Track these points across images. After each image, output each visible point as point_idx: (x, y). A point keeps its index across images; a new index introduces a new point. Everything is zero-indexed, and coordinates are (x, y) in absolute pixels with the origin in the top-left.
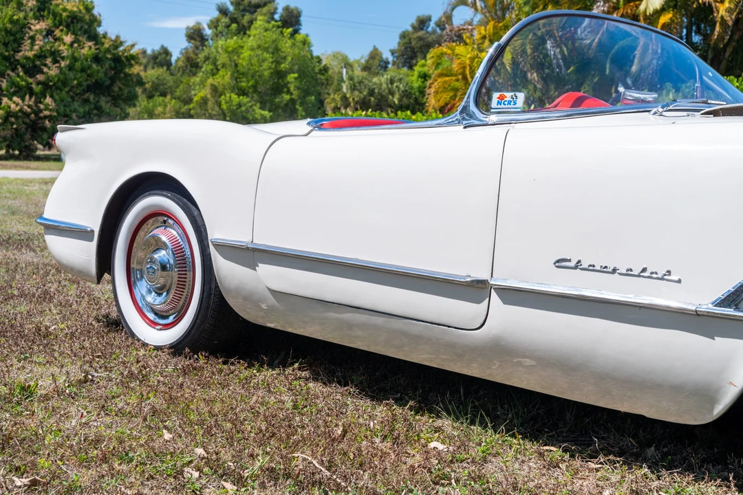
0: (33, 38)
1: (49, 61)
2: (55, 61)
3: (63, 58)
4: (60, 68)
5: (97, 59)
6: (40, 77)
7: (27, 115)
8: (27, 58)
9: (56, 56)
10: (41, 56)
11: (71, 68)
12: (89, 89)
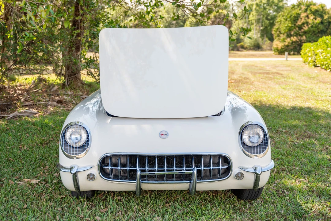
0: (301, 19)
1: (305, 25)
2: (307, 25)
3: (310, 24)
4: (308, 27)
5: (322, 23)
6: (302, 30)
7: (298, 42)
8: (299, 25)
9: (307, 23)
10: (303, 24)
11: (312, 27)
12: (319, 32)
